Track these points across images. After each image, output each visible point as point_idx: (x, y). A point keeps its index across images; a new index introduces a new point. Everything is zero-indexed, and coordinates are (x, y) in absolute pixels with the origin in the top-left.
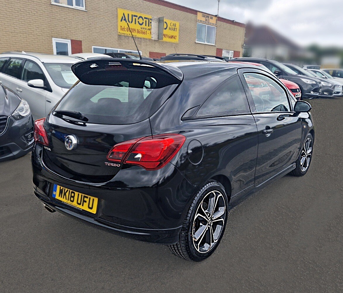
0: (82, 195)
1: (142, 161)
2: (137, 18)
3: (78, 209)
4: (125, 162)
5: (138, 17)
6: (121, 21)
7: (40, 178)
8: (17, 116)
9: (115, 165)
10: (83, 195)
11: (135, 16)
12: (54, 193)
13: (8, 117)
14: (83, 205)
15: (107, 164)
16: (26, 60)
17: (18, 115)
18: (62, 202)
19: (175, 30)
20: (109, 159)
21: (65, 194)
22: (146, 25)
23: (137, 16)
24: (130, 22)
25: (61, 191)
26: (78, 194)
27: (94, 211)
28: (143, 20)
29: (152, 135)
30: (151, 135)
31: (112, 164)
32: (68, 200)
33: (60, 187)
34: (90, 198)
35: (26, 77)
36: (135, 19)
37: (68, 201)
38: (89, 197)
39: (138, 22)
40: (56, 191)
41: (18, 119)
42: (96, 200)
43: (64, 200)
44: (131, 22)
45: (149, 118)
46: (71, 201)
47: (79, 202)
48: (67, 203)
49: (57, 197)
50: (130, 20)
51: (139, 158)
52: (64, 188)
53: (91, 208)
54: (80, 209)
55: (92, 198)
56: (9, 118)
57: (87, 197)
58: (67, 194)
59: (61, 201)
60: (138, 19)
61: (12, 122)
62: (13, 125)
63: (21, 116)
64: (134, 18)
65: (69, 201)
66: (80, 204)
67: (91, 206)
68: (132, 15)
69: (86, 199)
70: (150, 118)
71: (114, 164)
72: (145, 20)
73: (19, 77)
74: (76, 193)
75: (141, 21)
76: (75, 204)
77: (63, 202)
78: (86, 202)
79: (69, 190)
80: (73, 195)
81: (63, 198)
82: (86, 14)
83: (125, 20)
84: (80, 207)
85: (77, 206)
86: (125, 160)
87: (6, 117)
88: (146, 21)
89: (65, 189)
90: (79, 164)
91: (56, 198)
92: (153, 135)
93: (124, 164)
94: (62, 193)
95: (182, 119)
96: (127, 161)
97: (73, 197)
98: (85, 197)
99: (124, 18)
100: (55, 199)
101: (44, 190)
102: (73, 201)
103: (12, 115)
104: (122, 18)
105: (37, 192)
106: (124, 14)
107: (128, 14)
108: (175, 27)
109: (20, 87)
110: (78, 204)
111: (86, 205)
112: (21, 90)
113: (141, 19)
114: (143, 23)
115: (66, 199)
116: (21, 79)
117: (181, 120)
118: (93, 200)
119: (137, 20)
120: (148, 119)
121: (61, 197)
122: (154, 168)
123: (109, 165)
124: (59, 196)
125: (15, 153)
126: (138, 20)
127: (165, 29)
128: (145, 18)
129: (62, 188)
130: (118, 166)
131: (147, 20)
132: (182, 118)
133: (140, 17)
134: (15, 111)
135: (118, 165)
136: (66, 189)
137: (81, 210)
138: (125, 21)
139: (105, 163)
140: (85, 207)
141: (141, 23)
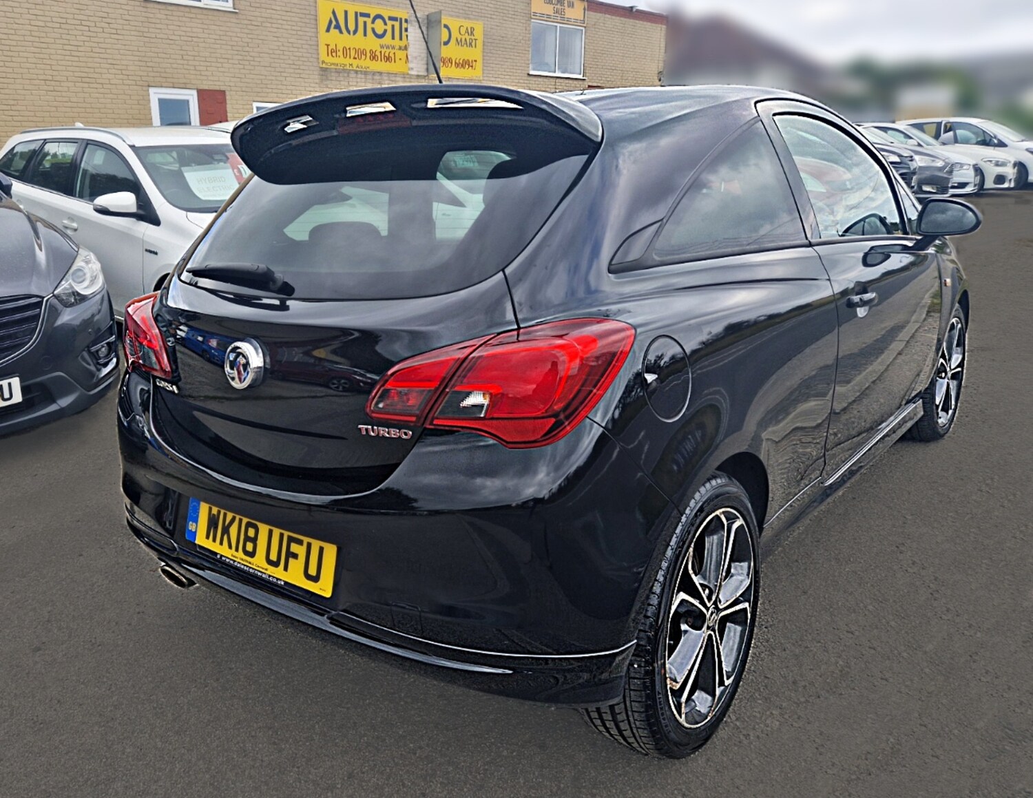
0: (282, 535)
1: (493, 419)
2: (369, 20)
3: (271, 579)
4: (431, 424)
5: (372, 16)
6: (328, 30)
7: (145, 478)
8: (69, 295)
9: (394, 433)
10: (286, 534)
11: (363, 15)
12: (191, 526)
13: (43, 298)
14: (286, 569)
15: (367, 429)
16: (87, 144)
17: (70, 291)
18: (218, 557)
19: (473, 44)
20: (374, 415)
21: (226, 530)
22: (393, 38)
23: (368, 16)
24: (352, 33)
25: (213, 522)
26: (271, 532)
27: (324, 588)
28: (385, 24)
29: (519, 328)
30: (516, 327)
31: (383, 432)
32: (237, 550)
33: (210, 509)
34: (309, 545)
35: (87, 191)
36: (365, 23)
37: (235, 554)
38: (306, 540)
39: (373, 29)
40: (196, 521)
41: (72, 305)
42: (331, 552)
43: (223, 550)
44: (355, 32)
45: (503, 270)
46: (246, 553)
47: (273, 557)
48: (234, 561)
49: (201, 540)
50: (352, 27)
51: (482, 406)
52: (222, 512)
53: (315, 579)
54: (278, 579)
55: (316, 544)
56: (47, 301)
57: (300, 542)
58: (233, 530)
59: (216, 554)
60: (373, 22)
61: (54, 313)
62: (59, 322)
63: (79, 294)
64: (361, 20)
65: (240, 554)
66: (275, 564)
67: (313, 571)
68: (356, 13)
69: (295, 548)
70: (508, 271)
71: (392, 430)
72: (390, 23)
73: (68, 190)
74: (264, 529)
75: (379, 26)
76: (258, 563)
77: (222, 556)
78: (295, 556)
79: (238, 517)
80: (251, 533)
81: (221, 543)
82: (235, 21)
83: (338, 27)
84: (278, 573)
85: (266, 570)
86: (430, 415)
87: (39, 299)
88: (393, 26)
89: (225, 515)
90: (258, 430)
91: (197, 542)
92: (522, 326)
93: (425, 428)
94: (216, 528)
95: (612, 267)
96: (437, 418)
97: (254, 540)
98: (291, 540)
99: (334, 23)
100: (195, 544)
101: (158, 516)
102: (252, 554)
103: (55, 292)
104: (330, 22)
105: (135, 522)
106: (334, 13)
107: (346, 12)
108: (473, 37)
109: (72, 217)
110: (270, 562)
111: (296, 566)
112: (75, 225)
113: (379, 22)
114: (385, 31)
115: (230, 547)
116: (74, 196)
117: (610, 271)
118: (321, 549)
119: (369, 26)
120: (501, 273)
121: (214, 540)
122: (533, 439)
123: (372, 434)
124: (208, 537)
125: (64, 402)
126: (373, 26)
127: (446, 43)
128: (391, 19)
129: (215, 510)
130: (404, 437)
131: (397, 24)
132: (610, 264)
133: (378, 16)
134: (63, 282)
135: (406, 434)
136: (230, 516)
137: (283, 583)
138: (337, 31)
139: (360, 429)
140: (294, 575)
141: (380, 32)
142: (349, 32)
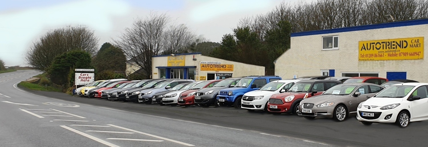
2: (374, 45)
5: (376, 43)
6: (361, 50)
19: (419, 46)
22: (383, 49)
23: (374, 43)
28: (380, 45)
36: (373, 46)
39: (376, 47)
50: (369, 48)
60: (376, 45)
64: (372, 45)
68: (370, 43)
75: (378, 46)
82: (338, 52)
83: (365, 48)
88: (383, 45)
99: (363, 48)
104: (362, 47)
106: (364, 44)
107: (367, 44)
108: (419, 43)
113: (378, 44)
114: (380, 47)
127: (406, 48)
128: (382, 43)
138: (364, 50)
141: (378, 48)
142: (368, 49)
